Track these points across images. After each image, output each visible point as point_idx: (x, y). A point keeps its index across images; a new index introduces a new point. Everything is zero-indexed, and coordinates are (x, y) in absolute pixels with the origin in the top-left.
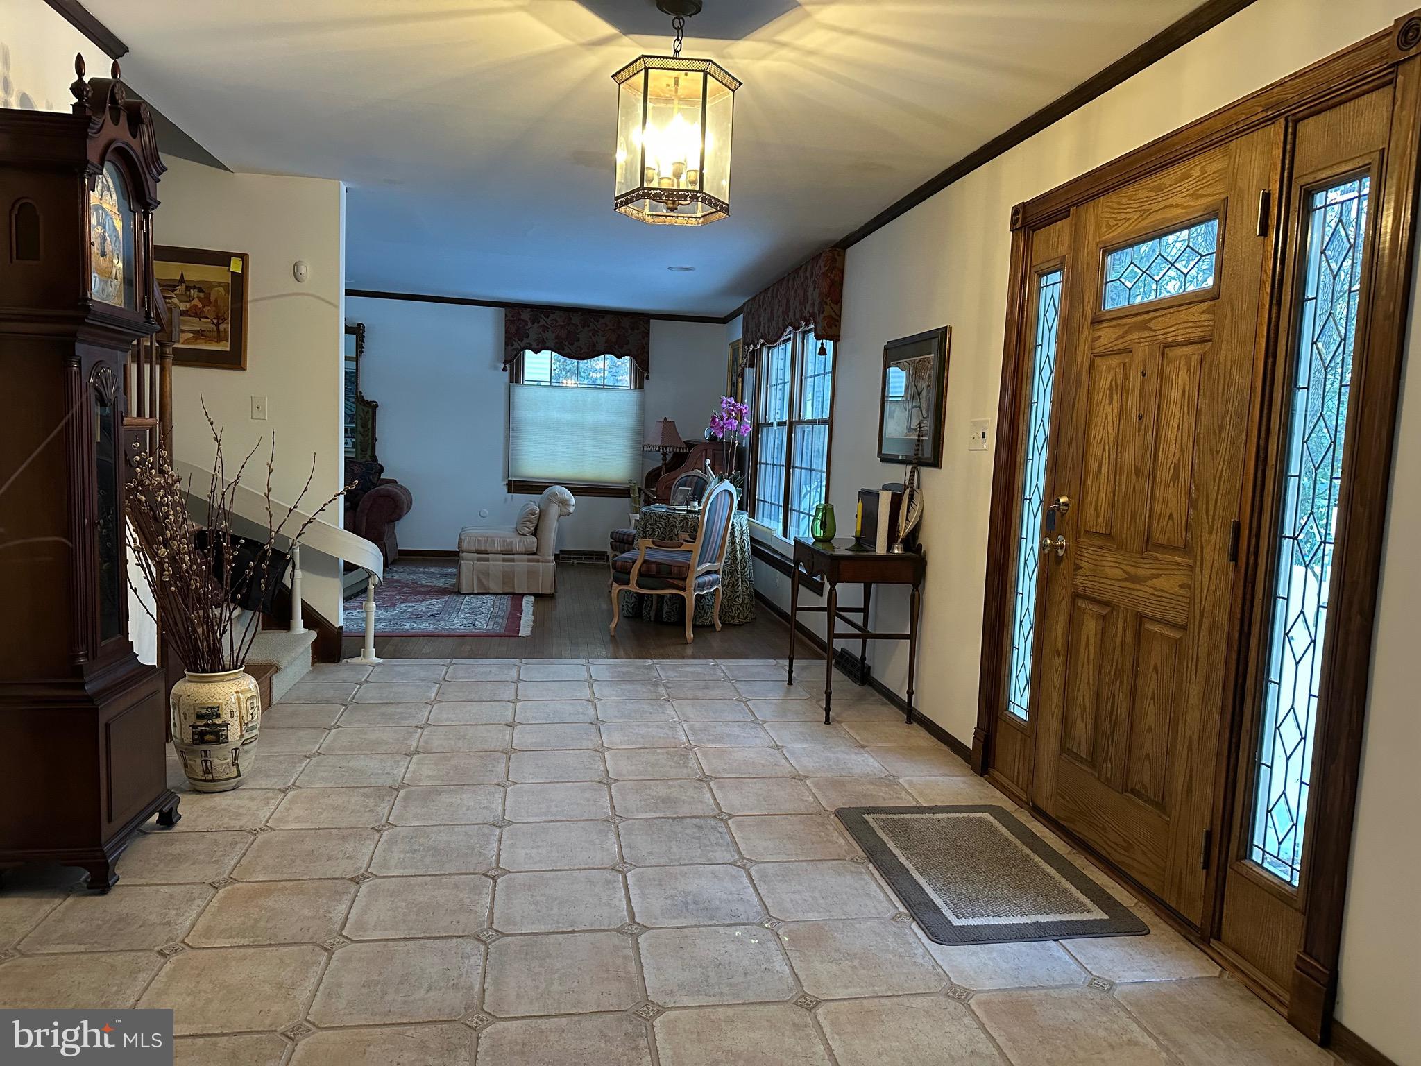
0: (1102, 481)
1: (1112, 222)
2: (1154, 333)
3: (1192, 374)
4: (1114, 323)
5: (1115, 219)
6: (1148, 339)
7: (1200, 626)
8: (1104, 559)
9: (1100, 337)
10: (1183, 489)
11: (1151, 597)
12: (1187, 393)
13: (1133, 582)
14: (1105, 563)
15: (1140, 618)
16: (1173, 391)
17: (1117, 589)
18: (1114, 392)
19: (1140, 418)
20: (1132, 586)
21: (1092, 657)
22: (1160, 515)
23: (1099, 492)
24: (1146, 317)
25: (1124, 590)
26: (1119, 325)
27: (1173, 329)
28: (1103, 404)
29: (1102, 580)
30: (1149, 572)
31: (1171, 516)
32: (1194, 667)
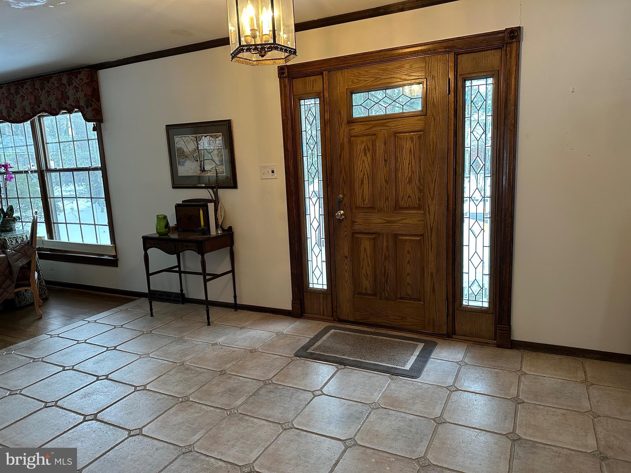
0: (365, 187)
1: (355, 81)
2: (390, 128)
3: (414, 143)
4: (363, 123)
5: (358, 80)
6: (386, 130)
7: (431, 233)
8: (371, 216)
9: (354, 129)
10: (415, 186)
11: (402, 227)
12: (412, 151)
13: (390, 223)
14: (371, 218)
15: (396, 236)
16: (404, 150)
17: (381, 227)
18: (367, 151)
19: (385, 161)
20: (390, 224)
21: (369, 255)
22: (403, 197)
23: (363, 191)
24: (384, 121)
25: (386, 227)
26: (367, 124)
27: (401, 126)
28: (360, 156)
29: (371, 225)
30: (399, 218)
31: (409, 197)
32: (430, 248)
